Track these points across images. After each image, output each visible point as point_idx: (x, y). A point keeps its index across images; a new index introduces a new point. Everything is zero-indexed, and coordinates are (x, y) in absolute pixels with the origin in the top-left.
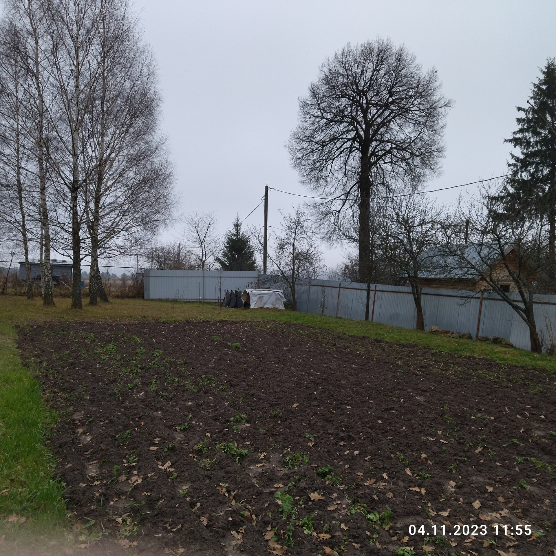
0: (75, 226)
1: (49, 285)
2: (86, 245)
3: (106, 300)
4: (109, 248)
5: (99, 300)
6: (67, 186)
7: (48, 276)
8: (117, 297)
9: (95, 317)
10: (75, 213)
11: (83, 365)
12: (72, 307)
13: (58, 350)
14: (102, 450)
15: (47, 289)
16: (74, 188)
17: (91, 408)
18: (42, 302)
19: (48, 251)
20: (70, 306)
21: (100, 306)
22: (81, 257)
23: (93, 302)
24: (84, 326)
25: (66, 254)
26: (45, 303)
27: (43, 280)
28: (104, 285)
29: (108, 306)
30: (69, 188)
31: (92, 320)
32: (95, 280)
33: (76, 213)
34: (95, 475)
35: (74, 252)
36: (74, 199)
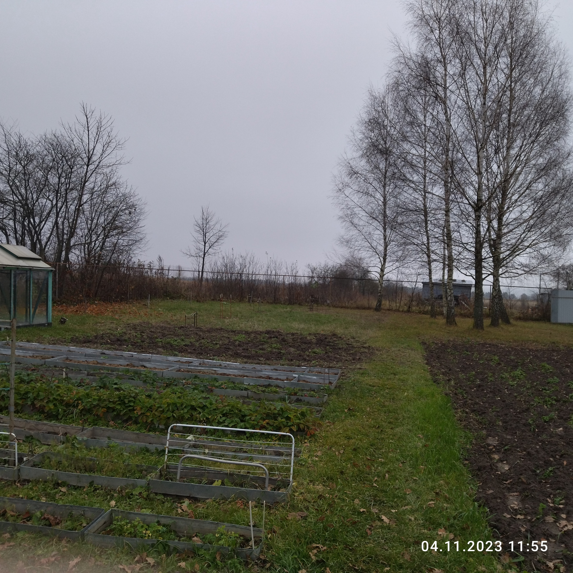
0: (478, 245)
1: (451, 304)
2: (488, 264)
3: (507, 321)
4: (513, 266)
5: (500, 321)
6: (471, 205)
7: (450, 296)
8: (519, 319)
9: (497, 339)
10: (478, 232)
11: (490, 388)
12: (474, 327)
13: (464, 369)
14: (523, 482)
15: (450, 309)
16: (478, 207)
17: (505, 436)
18: (444, 321)
19: (450, 271)
20: (471, 327)
21: (502, 328)
22: (484, 276)
23: (494, 324)
24: (487, 348)
25: (468, 274)
26: (447, 322)
27: (444, 299)
28: (505, 306)
29: (511, 329)
30: (473, 207)
31: (495, 342)
32: (496, 301)
33: (480, 232)
34: (517, 508)
35: (476, 272)
36: (478, 218)
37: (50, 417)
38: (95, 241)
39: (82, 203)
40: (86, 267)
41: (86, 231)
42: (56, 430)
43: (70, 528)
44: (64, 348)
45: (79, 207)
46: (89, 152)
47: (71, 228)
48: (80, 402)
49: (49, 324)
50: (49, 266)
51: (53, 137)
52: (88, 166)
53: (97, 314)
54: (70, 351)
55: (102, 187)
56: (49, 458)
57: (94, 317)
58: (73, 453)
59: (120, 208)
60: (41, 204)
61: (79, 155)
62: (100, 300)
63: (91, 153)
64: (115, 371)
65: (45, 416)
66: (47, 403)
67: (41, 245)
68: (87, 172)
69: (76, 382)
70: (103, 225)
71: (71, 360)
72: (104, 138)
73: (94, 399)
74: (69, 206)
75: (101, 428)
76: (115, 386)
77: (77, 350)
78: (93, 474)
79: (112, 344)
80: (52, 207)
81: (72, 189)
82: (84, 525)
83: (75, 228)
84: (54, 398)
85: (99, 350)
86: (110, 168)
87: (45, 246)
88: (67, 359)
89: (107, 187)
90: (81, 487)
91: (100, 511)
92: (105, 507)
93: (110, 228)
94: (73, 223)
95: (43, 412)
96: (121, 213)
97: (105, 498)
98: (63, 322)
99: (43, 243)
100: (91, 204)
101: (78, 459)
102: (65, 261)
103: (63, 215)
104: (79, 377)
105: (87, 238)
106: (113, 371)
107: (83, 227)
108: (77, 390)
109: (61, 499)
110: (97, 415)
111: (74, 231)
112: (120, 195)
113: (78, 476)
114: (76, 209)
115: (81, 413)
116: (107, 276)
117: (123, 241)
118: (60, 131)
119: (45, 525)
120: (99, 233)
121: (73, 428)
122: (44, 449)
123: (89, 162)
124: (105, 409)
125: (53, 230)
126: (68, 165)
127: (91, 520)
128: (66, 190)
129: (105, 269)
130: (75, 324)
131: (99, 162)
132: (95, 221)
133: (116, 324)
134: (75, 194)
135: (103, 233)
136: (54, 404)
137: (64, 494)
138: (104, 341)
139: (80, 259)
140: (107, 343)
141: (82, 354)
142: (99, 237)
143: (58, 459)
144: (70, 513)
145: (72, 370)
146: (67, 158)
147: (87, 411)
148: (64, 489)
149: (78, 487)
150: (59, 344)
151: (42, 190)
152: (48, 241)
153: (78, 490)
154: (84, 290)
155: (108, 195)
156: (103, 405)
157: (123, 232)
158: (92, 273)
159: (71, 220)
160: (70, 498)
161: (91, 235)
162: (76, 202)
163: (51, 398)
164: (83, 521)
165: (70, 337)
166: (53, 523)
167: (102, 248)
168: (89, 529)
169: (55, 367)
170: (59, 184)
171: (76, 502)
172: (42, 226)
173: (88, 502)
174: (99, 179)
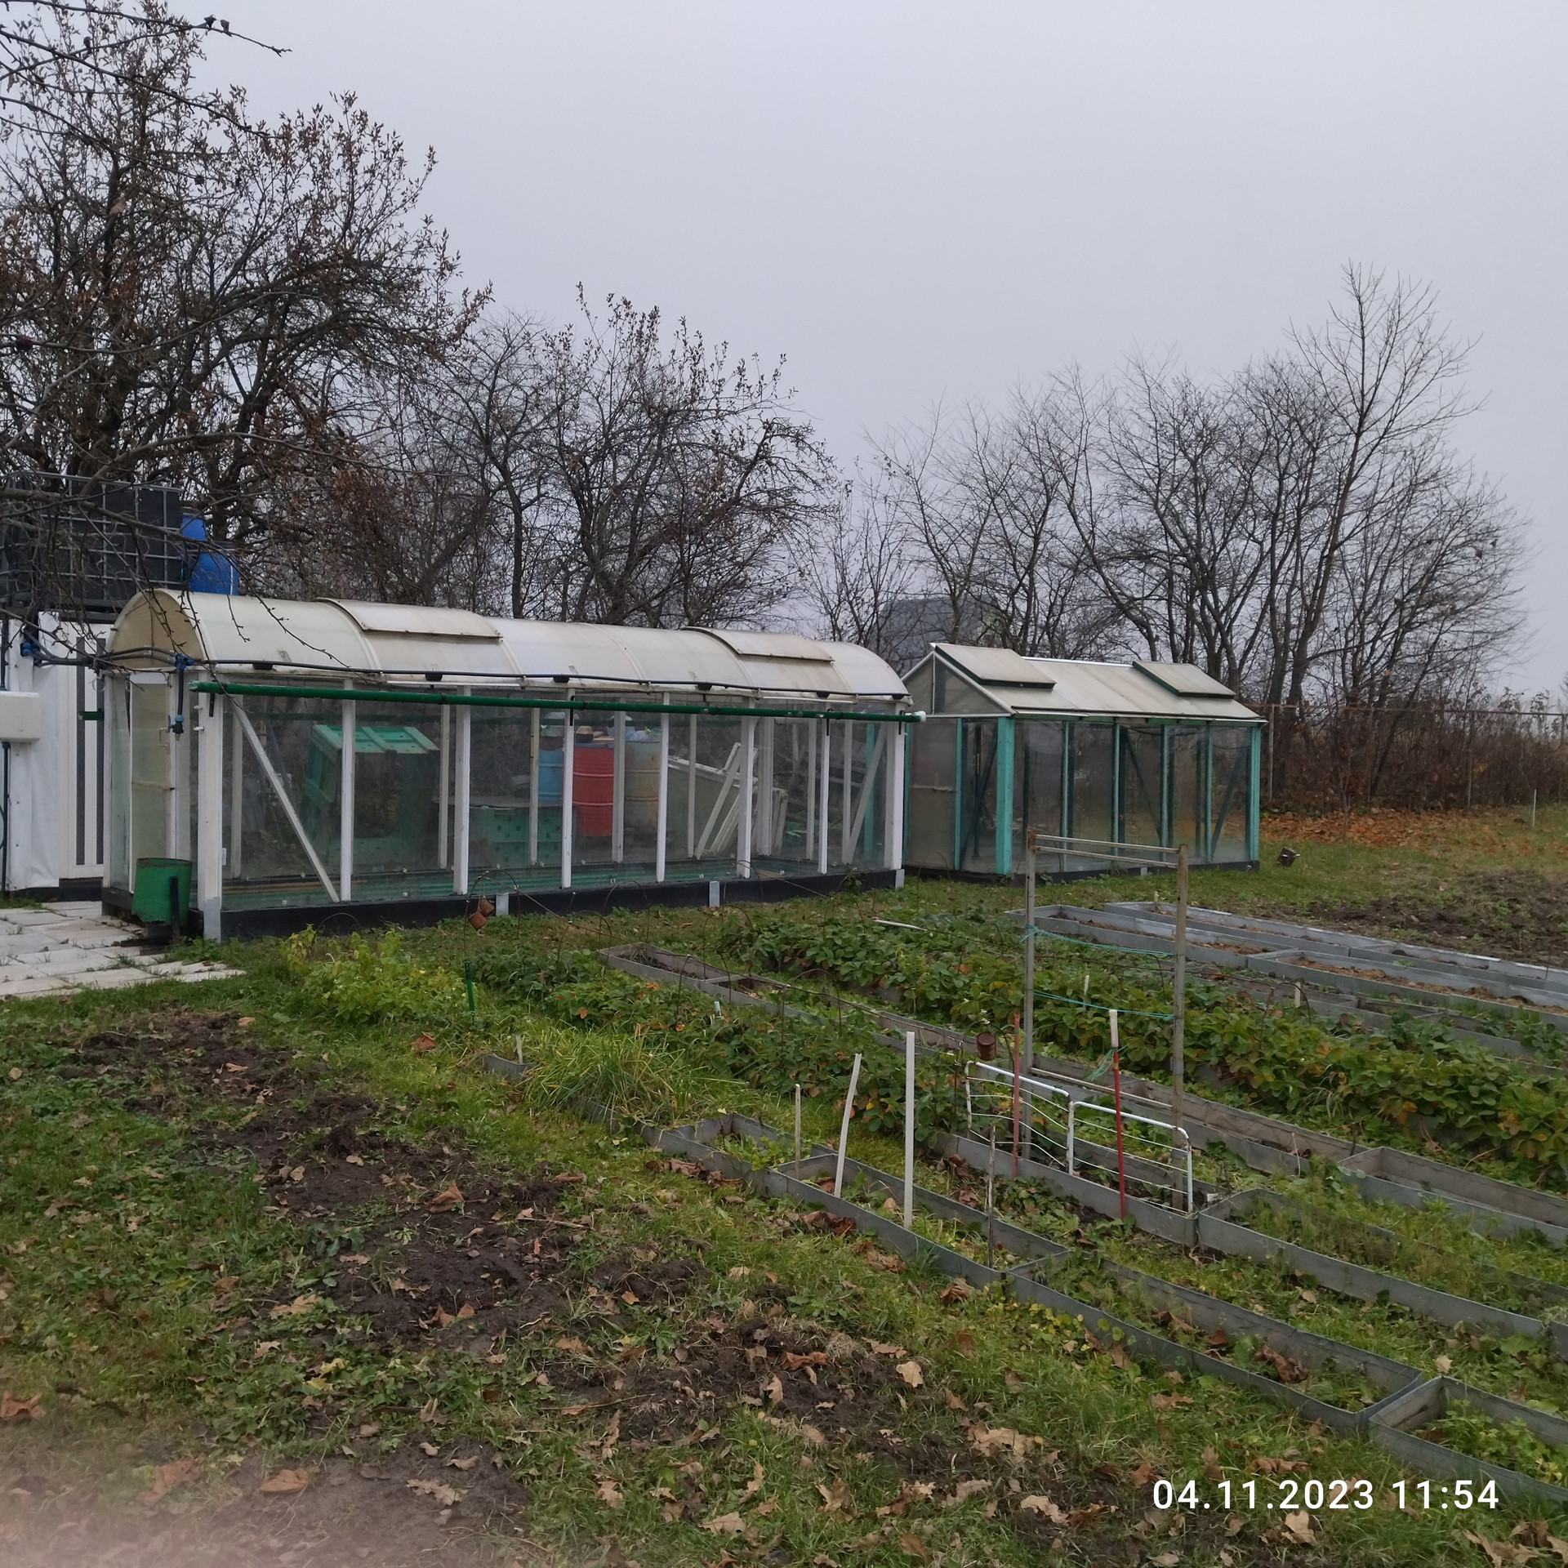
37: (1264, 1103)
38: (1374, 641)
39: (1340, 539)
40: (1346, 712)
41: (1349, 615)
42: (1284, 1139)
43: (1330, 1397)
44: (1293, 930)
45: (1332, 550)
46: (1363, 396)
47: (1308, 609)
48: (1342, 1074)
49: (1255, 865)
50: (1253, 714)
51: (1269, 370)
52: (1358, 435)
53: (1378, 842)
54: (1309, 939)
55: (1397, 489)
56: (1267, 1206)
57: (1371, 850)
58: (1331, 1206)
59: (1447, 541)
60: (1233, 554)
61: (1336, 409)
62: (1385, 804)
63: (1369, 398)
64: (1438, 1004)
65: (1253, 1100)
66: (1258, 1064)
67: (1231, 660)
68: (1355, 451)
69: (1330, 1022)
70: (1398, 596)
71: (1311, 963)
72: (1408, 352)
73: (1381, 1073)
74: (1304, 551)
75: (1401, 1155)
76: (1438, 1046)
77: (1325, 938)
78: (1386, 1273)
79: (1424, 929)
80: (1262, 558)
81: (1313, 506)
82: (1367, 1399)
83: (1319, 610)
84: (1274, 1056)
85: (1388, 943)
86: (1422, 431)
87: (1242, 662)
88: (1302, 958)
89: (1413, 487)
90: (1354, 1300)
91: (1408, 1375)
92: (1422, 1365)
93: (1418, 601)
94: (1314, 599)
95: (1247, 1088)
96: (1451, 557)
97: (1422, 1344)
98: (1286, 860)
99: (1237, 653)
100: (1365, 539)
101: (1342, 1225)
102: (1290, 701)
103: (1289, 577)
104: (1337, 1009)
105: (1351, 635)
106: (1430, 1004)
107: (1340, 604)
108: (1334, 1042)
109: (1303, 1318)
110: (1390, 1118)
111: (1317, 617)
112: (1452, 504)
113: (1346, 1269)
114: (1322, 558)
115: (1345, 1104)
116: (1405, 738)
117: (1453, 637)
118: (1288, 352)
119: (1266, 1374)
120: (1386, 617)
121: (1327, 1141)
122: (1254, 1182)
123: (1361, 424)
124: (1413, 1105)
125: (1262, 617)
126: (1306, 440)
127: (1384, 1392)
128: (1299, 509)
129: (1398, 718)
130: (1320, 868)
131: (1392, 421)
132: (1375, 586)
133: (1435, 874)
134: (1321, 517)
135: (1396, 618)
136: (1275, 1072)
137: (1310, 1308)
138: (1401, 918)
139: (1330, 692)
140: (1408, 924)
141: (1340, 949)
142: (1384, 629)
143: (1292, 1213)
144: (1329, 1360)
145: (1316, 988)
146: (1303, 422)
147: (1359, 1103)
148: (1309, 1296)
149: (1347, 1298)
150: (1280, 918)
151: (1236, 518)
152: (1250, 648)
153: (1346, 1306)
154: (1341, 776)
155: (1414, 510)
156: (1406, 1093)
157: (1454, 612)
158: (1363, 729)
159: (1309, 589)
160: (1328, 1322)
161: (1362, 624)
162: (1323, 538)
163: (1268, 1055)
164: (1364, 1390)
165: (1307, 901)
166: (1286, 1375)
167: (1392, 661)
168: (1381, 1412)
169: (1272, 976)
170: (1280, 494)
171: (1343, 1335)
172: (1235, 609)
173: (1375, 1342)
174: (1387, 469)
